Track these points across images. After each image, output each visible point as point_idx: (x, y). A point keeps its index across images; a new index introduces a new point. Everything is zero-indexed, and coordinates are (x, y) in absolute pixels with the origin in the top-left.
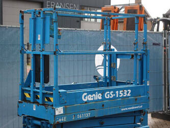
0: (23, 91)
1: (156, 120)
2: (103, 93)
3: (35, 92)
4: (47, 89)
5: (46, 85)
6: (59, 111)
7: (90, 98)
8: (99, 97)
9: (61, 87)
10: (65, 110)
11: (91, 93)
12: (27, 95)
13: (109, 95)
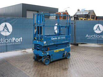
0: (34, 37)
1: (72, 45)
2: (57, 37)
3: (38, 37)
4: (41, 36)
5: (41, 35)
6: (45, 42)
7: (54, 39)
8: (56, 38)
9: (45, 36)
10: (46, 42)
11: (54, 37)
12: (35, 38)
13: (59, 38)
